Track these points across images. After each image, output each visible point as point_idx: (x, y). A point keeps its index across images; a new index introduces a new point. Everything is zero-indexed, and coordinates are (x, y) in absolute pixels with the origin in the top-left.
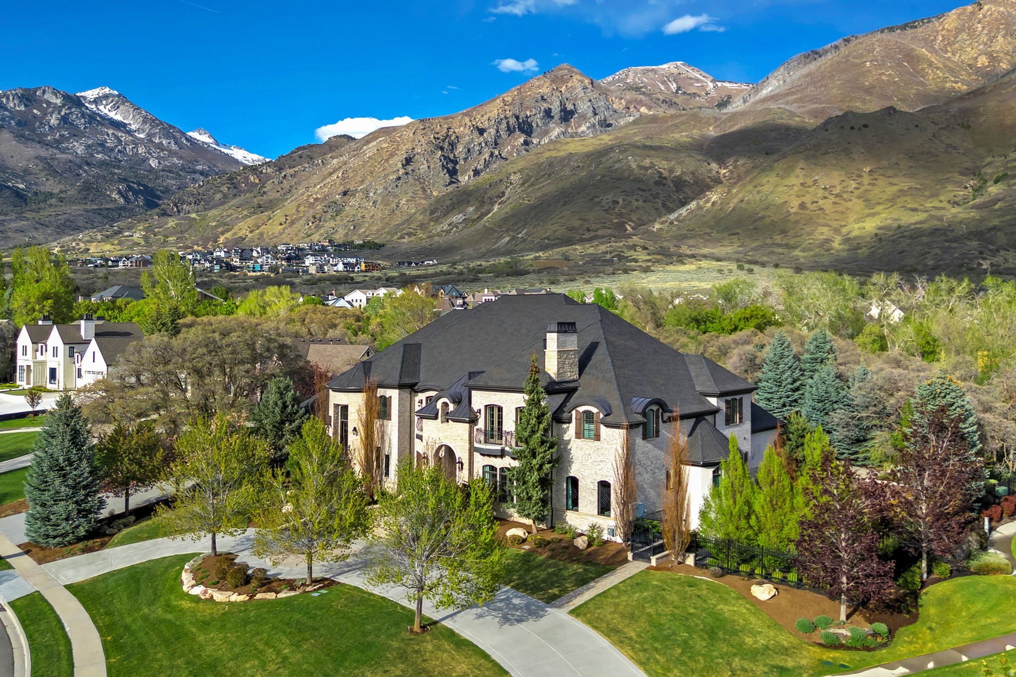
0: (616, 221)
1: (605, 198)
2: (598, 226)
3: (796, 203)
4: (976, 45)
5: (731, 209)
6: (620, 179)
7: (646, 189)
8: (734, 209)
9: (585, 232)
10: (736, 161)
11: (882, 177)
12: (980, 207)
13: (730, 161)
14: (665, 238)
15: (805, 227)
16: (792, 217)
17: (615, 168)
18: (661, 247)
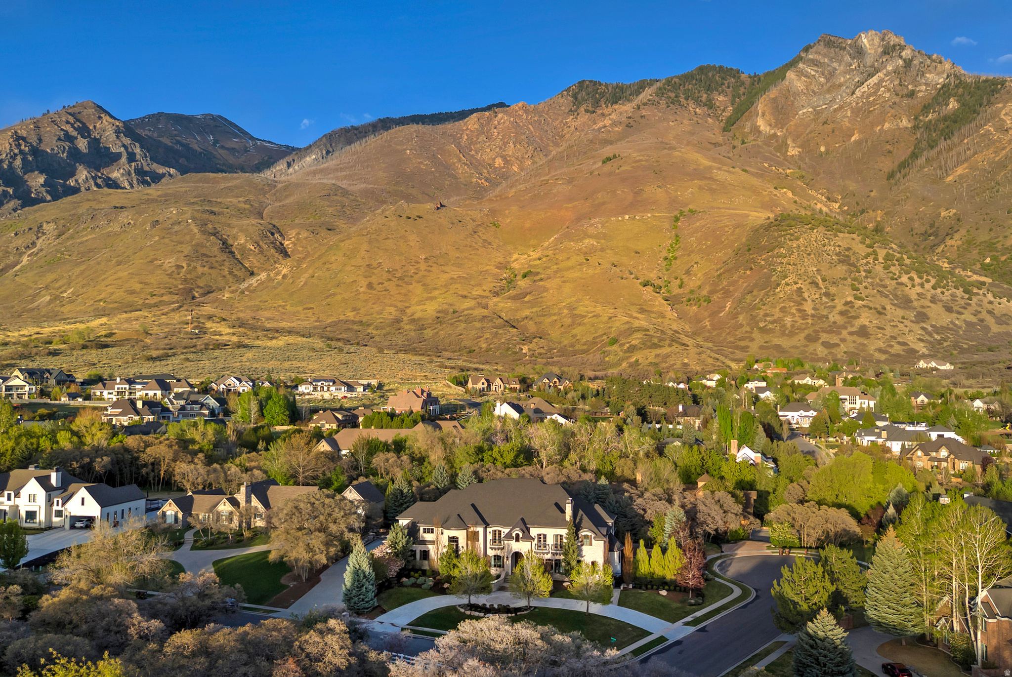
0: (180, 287)
1: (167, 262)
2: (163, 291)
3: (364, 283)
4: (494, 147)
5: (302, 283)
6: (181, 243)
7: (211, 255)
8: (306, 283)
9: (149, 297)
10: (298, 234)
11: (435, 265)
12: (514, 298)
13: (293, 233)
14: (237, 308)
15: (374, 306)
16: (361, 296)
17: (174, 230)
18: (238, 319)
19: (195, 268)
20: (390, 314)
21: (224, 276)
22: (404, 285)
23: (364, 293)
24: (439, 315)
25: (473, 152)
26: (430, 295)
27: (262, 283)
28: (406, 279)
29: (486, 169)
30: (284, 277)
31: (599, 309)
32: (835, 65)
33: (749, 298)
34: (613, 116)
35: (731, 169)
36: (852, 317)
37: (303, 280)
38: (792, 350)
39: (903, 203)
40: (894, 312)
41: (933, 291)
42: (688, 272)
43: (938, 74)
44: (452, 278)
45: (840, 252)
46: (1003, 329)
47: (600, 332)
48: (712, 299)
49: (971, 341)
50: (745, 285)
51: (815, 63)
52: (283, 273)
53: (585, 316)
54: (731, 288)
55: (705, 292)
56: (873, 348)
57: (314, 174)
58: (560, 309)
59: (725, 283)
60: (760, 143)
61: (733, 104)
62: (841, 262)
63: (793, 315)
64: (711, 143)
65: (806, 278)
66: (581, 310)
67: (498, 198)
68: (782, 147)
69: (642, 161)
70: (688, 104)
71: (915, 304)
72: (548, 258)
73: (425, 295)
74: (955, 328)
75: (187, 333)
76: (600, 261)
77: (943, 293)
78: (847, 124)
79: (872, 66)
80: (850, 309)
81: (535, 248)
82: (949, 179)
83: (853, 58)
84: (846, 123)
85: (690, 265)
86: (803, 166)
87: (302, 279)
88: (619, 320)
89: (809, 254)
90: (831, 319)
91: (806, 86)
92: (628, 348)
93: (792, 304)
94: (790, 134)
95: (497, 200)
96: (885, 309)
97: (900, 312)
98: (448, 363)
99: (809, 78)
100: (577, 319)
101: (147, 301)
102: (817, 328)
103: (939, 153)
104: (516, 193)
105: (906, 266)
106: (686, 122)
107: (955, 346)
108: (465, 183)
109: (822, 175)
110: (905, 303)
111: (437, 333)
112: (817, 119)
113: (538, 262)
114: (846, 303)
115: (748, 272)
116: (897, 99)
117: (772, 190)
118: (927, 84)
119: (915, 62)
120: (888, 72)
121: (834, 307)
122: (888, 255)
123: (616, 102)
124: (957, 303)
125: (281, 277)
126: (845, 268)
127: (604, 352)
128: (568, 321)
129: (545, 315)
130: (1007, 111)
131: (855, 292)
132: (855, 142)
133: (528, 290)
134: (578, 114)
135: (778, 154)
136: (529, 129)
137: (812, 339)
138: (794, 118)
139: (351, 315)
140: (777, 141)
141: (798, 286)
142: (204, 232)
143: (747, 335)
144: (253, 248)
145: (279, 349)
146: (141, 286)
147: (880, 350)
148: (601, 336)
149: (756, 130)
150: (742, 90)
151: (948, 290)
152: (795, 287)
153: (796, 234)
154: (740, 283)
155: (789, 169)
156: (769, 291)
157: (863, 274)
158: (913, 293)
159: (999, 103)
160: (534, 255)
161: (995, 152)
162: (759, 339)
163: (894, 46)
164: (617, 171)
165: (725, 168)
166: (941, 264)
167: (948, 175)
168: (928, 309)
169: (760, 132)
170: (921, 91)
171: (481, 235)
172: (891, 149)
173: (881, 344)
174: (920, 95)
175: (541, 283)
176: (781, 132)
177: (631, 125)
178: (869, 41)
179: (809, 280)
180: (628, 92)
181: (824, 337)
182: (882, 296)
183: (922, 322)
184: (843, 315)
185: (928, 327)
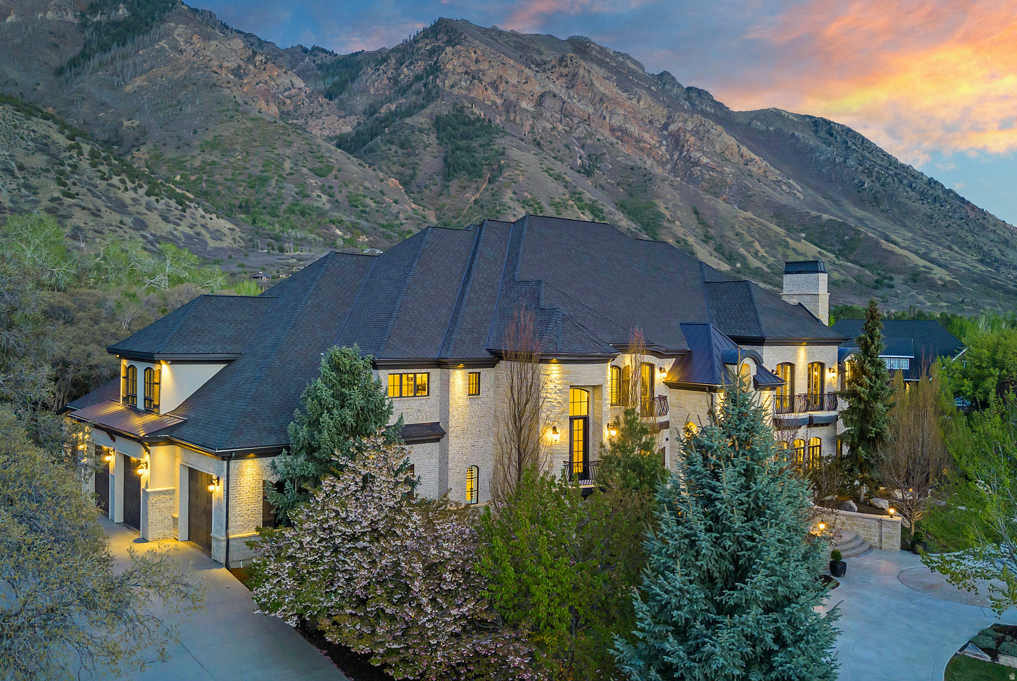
39: (79, 104)
40: (111, 216)
45: (36, 138)
74: (176, 239)
80: (57, 206)
82: (129, 88)
97: (116, 216)
103: (113, 59)
105: (115, 166)
110: (120, 207)
114: (53, 200)
121: (38, 202)
122: (93, 151)
124: (172, 213)
126: (45, 157)
130: (180, 32)
131: (62, 188)
132: (11, 23)
151: (162, 199)
157: (69, 169)
158: (128, 197)
159: (171, 22)
161: (173, 70)
167: (126, 84)
168: (145, 216)
172: (57, 43)
182: (94, 196)
183: (142, 229)
184: (50, 213)
185: (149, 235)
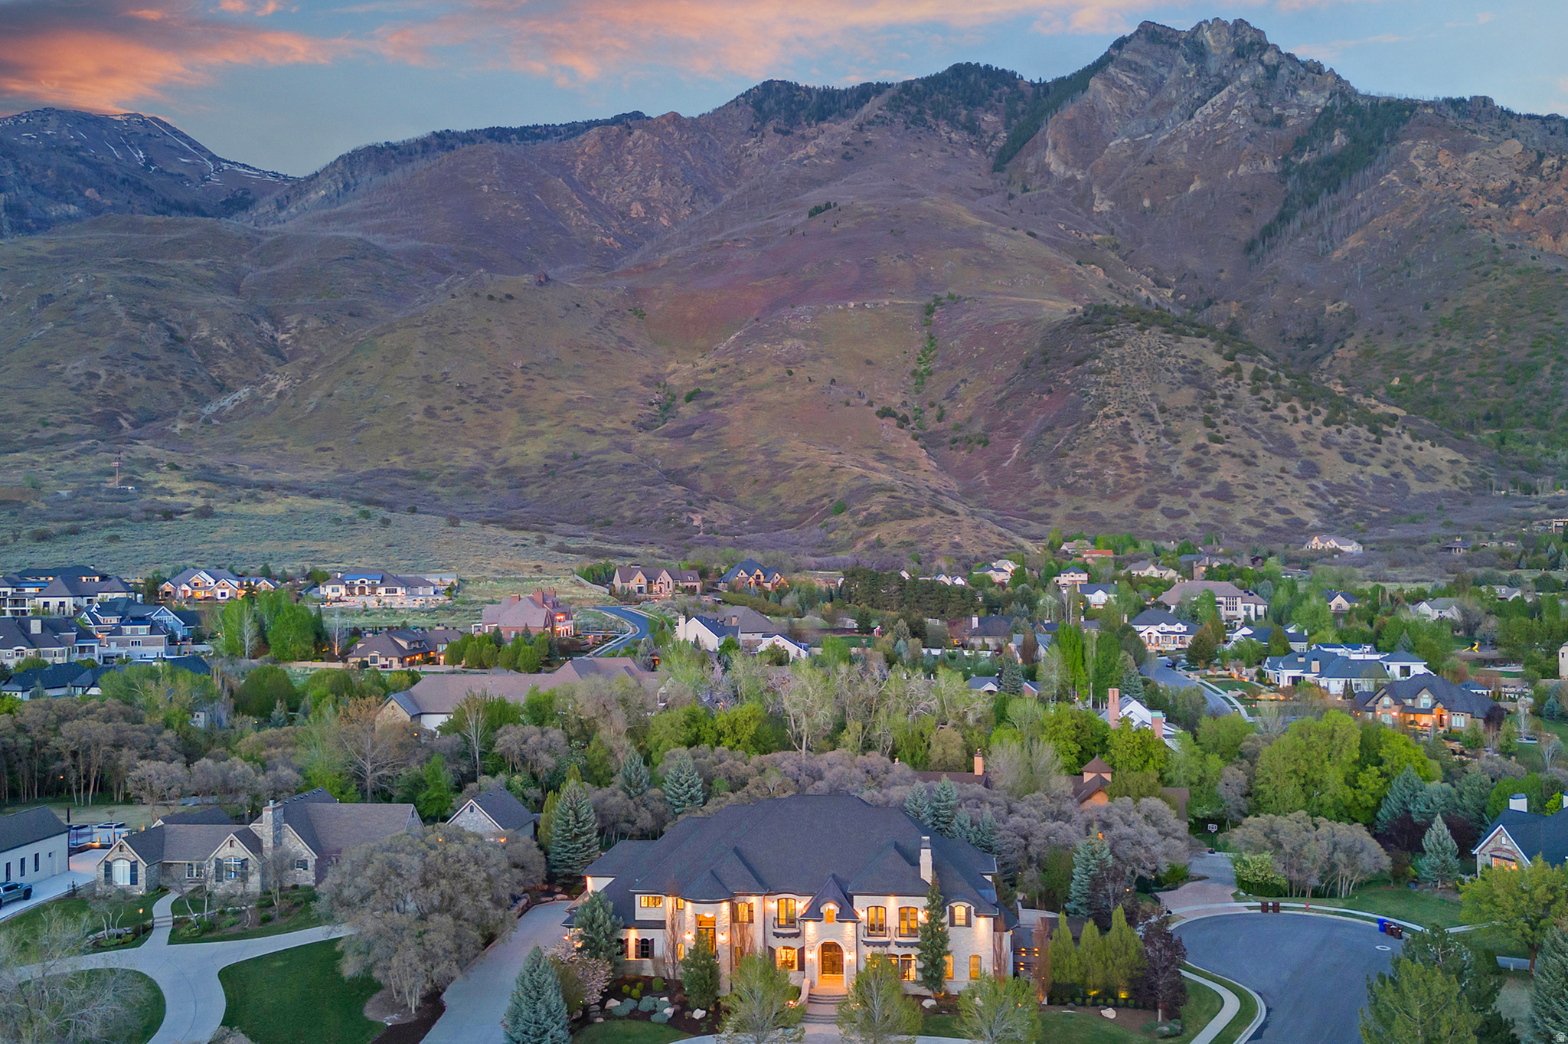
0: (96, 410)
1: (70, 367)
2: (63, 417)
3: (419, 407)
4: (628, 184)
5: (312, 406)
6: (95, 335)
7: (149, 356)
8: (318, 407)
9: (39, 427)
10: (302, 322)
11: (540, 378)
12: (673, 435)
13: (293, 321)
14: (200, 447)
15: (438, 446)
16: (416, 429)
17: (82, 312)
18: (203, 466)
19: (122, 377)
20: (466, 458)
21: (173, 393)
22: (488, 410)
23: (421, 423)
24: (549, 462)
25: (594, 192)
26: (532, 428)
27: (243, 404)
28: (491, 401)
29: (617, 220)
30: (280, 394)
31: (813, 453)
32: (1163, 71)
33: (1048, 438)
34: (821, 140)
35: (1011, 231)
36: (1205, 469)
37: (314, 400)
38: (1116, 521)
39: (1269, 290)
40: (1270, 463)
41: (1324, 429)
42: (951, 396)
43: (1317, 92)
44: (569, 401)
45: (1185, 367)
46: (1427, 488)
47: (818, 492)
48: (990, 439)
49: (1383, 507)
50: (1041, 417)
51: (1132, 67)
52: (278, 388)
53: (792, 466)
54: (1020, 423)
55: (978, 428)
56: (1239, 517)
57: (326, 221)
58: (751, 453)
59: (1010, 414)
60: (1051, 192)
61: (1007, 128)
62: (1188, 382)
63: (1117, 465)
64: (975, 189)
65: (1135, 407)
66: (785, 455)
67: (641, 269)
68: (1084, 199)
69: (870, 214)
70: (938, 125)
71: (1300, 448)
72: (727, 369)
73: (525, 428)
74: (1359, 487)
75: (111, 491)
76: (811, 375)
77: (1339, 432)
78: (1183, 163)
79: (1217, 76)
80: (1202, 456)
81: (704, 352)
82: (1338, 255)
83: (1189, 61)
84: (1181, 163)
85: (953, 384)
86: (1117, 228)
87: (312, 399)
88: (848, 473)
89: (1139, 370)
90: (1175, 472)
91: (1120, 103)
92: (866, 518)
93: (1115, 448)
94: (1096, 177)
95: (638, 272)
96: (1255, 456)
97: (1278, 462)
98: (572, 544)
99: (1124, 90)
100: (779, 470)
101: (36, 435)
102: (1154, 486)
103: (1321, 214)
104: (669, 260)
105: (1285, 388)
106: (936, 154)
107: (1361, 514)
108: (582, 242)
109: (1147, 245)
110: (1285, 447)
111: (547, 493)
112: (1138, 155)
113: (710, 376)
114: (1198, 448)
115: (1046, 397)
116: (1257, 128)
117: (1075, 266)
118: (1299, 106)
119: (1282, 71)
120: (1242, 84)
121: (1179, 453)
122: (1257, 371)
123: (823, 119)
124: (1360, 448)
125: (274, 395)
126: (1193, 391)
127: (826, 525)
128: (766, 473)
129: (728, 464)
130: (1420, 152)
131: (1210, 430)
132: (1195, 193)
133: (696, 422)
134: (763, 136)
135: (1080, 210)
136: (684, 157)
137: (1146, 503)
138: (1102, 152)
139: (398, 461)
140: (1076, 189)
141: (1124, 419)
142: (135, 317)
143: (1046, 497)
144: (222, 344)
145: (276, 518)
146: (25, 407)
147: (1250, 522)
148: (820, 498)
149: (1044, 170)
150: (1020, 106)
151: (1347, 427)
152: (1119, 421)
153: (1118, 338)
154: (1033, 413)
155: (1096, 233)
156: (1078, 428)
157: (1222, 401)
158: (1295, 432)
159: (1407, 139)
160: (704, 364)
161: (1403, 215)
162: (1066, 504)
163: (1252, 44)
164: (834, 229)
165: (1003, 229)
166: (1332, 387)
167: (1334, 249)
168: (1318, 457)
169: (1050, 174)
170: (1292, 117)
171: (615, 330)
172: (1250, 206)
173: (1251, 512)
174: (1291, 122)
175: (718, 411)
176: (1083, 174)
177: (850, 157)
178: (1213, 36)
179: (1140, 411)
180: (844, 103)
181: (1165, 500)
182: (1250, 437)
183: (1311, 477)
184: (1192, 466)
185: (1320, 485)
